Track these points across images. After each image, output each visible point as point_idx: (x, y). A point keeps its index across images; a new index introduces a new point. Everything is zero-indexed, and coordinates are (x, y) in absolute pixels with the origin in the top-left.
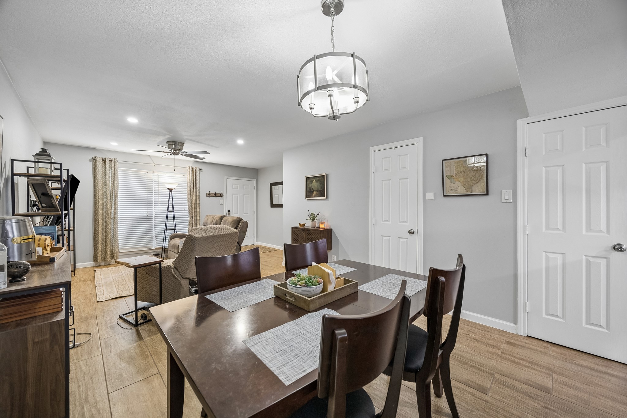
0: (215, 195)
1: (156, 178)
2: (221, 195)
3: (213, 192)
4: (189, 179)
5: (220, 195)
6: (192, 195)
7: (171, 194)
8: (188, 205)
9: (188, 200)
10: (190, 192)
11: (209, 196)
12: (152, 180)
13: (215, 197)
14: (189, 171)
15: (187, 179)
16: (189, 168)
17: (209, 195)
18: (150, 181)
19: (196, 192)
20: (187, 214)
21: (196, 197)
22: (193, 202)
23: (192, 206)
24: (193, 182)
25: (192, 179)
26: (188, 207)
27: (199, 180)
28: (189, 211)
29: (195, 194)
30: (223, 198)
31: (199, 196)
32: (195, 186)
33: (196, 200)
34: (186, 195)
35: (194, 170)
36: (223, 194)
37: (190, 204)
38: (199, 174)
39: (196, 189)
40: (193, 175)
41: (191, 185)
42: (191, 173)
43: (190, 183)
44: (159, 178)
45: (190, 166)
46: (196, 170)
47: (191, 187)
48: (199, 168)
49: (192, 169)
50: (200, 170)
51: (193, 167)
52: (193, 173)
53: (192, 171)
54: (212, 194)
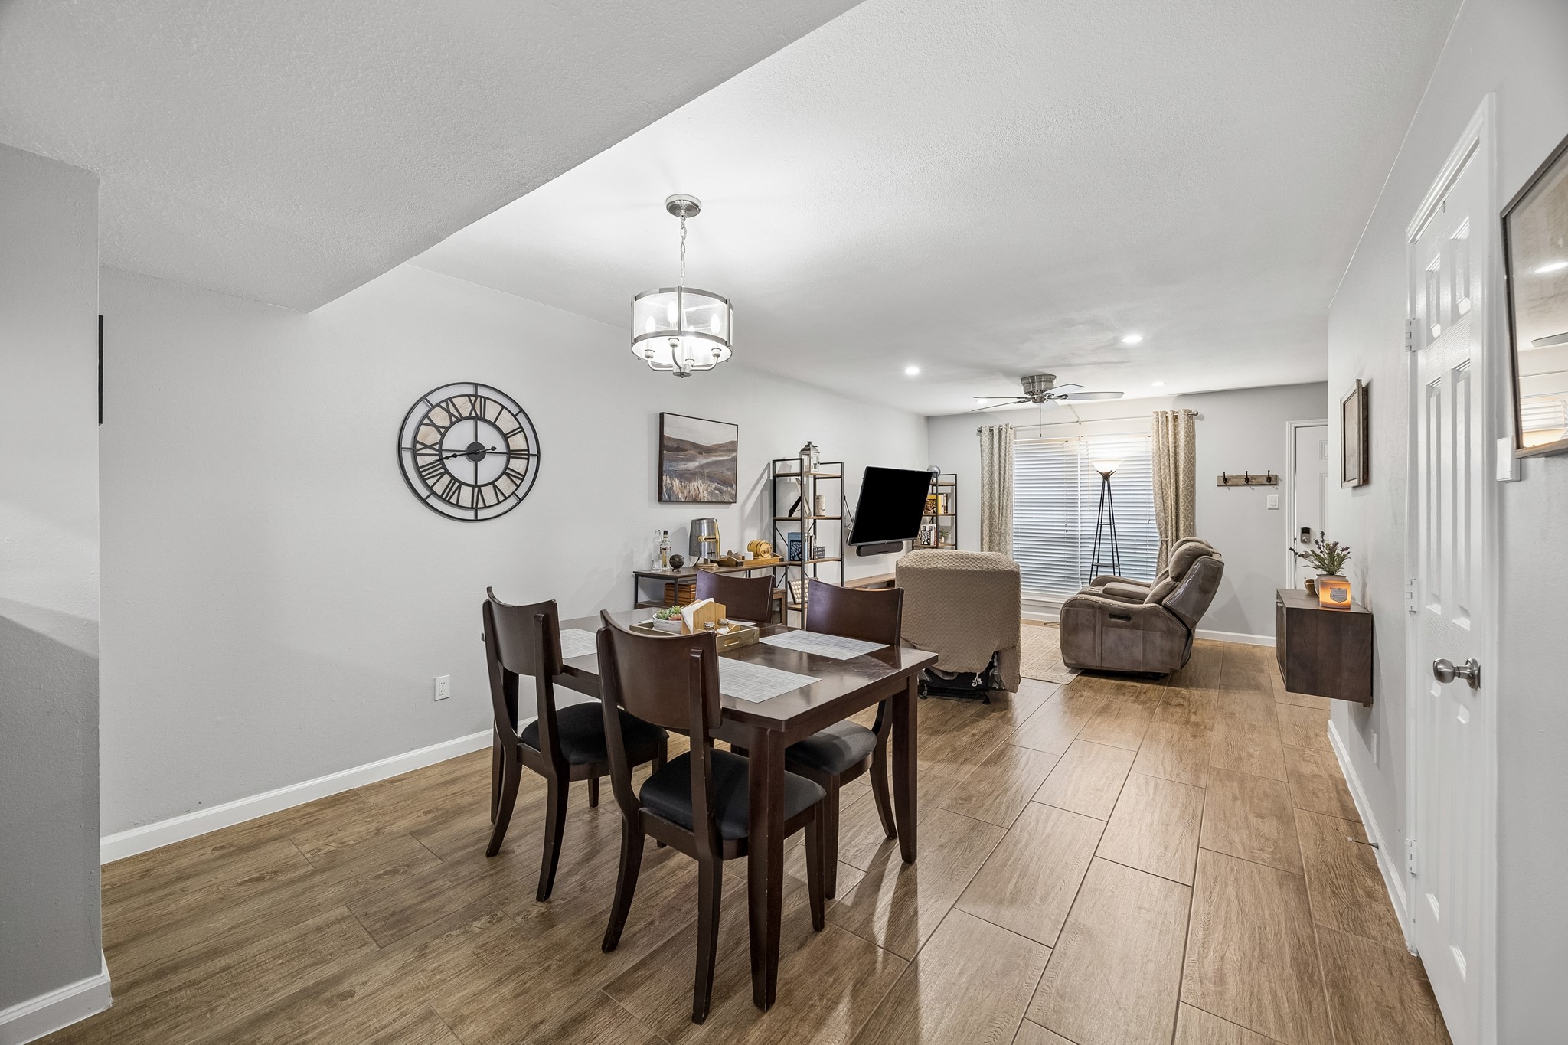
0: (1248, 481)
1: (1084, 452)
2: (1271, 480)
3: (1236, 471)
4: (1155, 444)
5: (1265, 481)
6: (1166, 484)
7: (1106, 484)
8: (1156, 511)
9: (1155, 498)
10: (1161, 476)
11: (1226, 485)
12: (1076, 455)
13: (1248, 488)
14: (1155, 424)
15: (1151, 444)
16: (1155, 416)
17: (1225, 481)
18: (1072, 458)
19: (1177, 475)
20: (1154, 531)
21: (1177, 488)
22: (1169, 503)
23: (1165, 513)
24: (1166, 450)
25: (1163, 444)
26: (1156, 515)
27: (1188, 443)
28: (1159, 525)
29: (1172, 481)
30: (1277, 489)
31: (1188, 485)
32: (1172, 460)
33: (1177, 496)
34: (1152, 484)
35: (1170, 418)
36: (1276, 476)
37: (1160, 507)
38: (1185, 428)
39: (1176, 468)
40: (1167, 434)
41: (1162, 460)
42: (1162, 428)
43: (1160, 455)
44: (1090, 451)
45: (1159, 411)
46: (1175, 418)
47: (1162, 463)
48: (1186, 411)
49: (1164, 418)
50: (1191, 417)
51: (1167, 413)
52: (1167, 427)
53: (1165, 422)
54: (1237, 477)
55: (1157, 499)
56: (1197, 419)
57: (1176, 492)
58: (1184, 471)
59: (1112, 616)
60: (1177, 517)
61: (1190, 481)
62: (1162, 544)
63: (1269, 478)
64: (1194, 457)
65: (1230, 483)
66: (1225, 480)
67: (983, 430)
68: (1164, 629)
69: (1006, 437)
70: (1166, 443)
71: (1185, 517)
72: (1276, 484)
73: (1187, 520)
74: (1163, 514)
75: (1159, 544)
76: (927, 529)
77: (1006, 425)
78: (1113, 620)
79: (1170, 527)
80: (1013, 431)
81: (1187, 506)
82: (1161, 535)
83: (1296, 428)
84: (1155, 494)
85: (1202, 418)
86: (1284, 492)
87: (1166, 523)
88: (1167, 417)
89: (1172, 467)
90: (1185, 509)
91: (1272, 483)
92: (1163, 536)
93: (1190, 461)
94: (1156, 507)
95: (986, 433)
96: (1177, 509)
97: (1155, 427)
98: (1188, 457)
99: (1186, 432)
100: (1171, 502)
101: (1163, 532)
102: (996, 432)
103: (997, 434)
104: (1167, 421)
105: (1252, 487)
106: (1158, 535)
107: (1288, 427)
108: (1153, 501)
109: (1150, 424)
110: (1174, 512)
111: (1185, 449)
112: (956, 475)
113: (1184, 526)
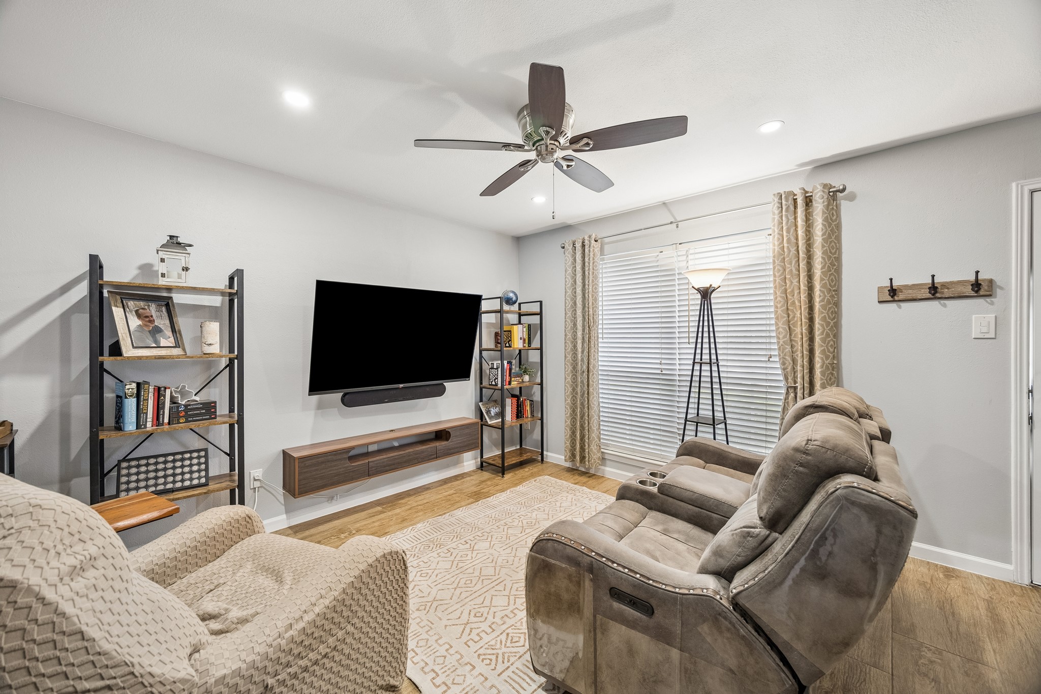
0: (934, 291)
1: (684, 264)
2: (980, 289)
3: (913, 277)
4: (777, 244)
5: (968, 290)
6: (793, 303)
7: (706, 306)
8: (778, 343)
9: (777, 324)
10: (786, 290)
11: (894, 301)
12: (673, 270)
13: (935, 304)
14: (777, 212)
15: (771, 245)
16: (776, 200)
17: (893, 294)
18: (669, 274)
19: (810, 288)
20: (777, 372)
21: (811, 308)
22: (798, 330)
23: (792, 347)
24: (793, 250)
25: (789, 241)
26: (779, 349)
27: (830, 237)
28: (784, 364)
29: (803, 297)
30: (992, 303)
31: (829, 302)
32: (803, 265)
33: (811, 320)
34: (772, 304)
35: (800, 202)
36: (991, 282)
37: (784, 337)
38: (824, 213)
39: (810, 277)
40: (796, 226)
41: (788, 266)
42: (787, 217)
43: (784, 259)
44: (690, 263)
45: (782, 192)
46: (808, 201)
47: (787, 270)
48: (825, 186)
49: (791, 202)
50: (834, 195)
51: (795, 195)
52: (795, 218)
53: (792, 208)
54: (914, 287)
55: (780, 325)
56: (846, 199)
57: (809, 314)
58: (822, 280)
59: (616, 594)
60: (811, 351)
61: (832, 296)
62: (787, 393)
63: (977, 286)
64: (839, 259)
65: (901, 296)
66: (893, 292)
67: (567, 246)
68: (732, 662)
69: (589, 251)
70: (793, 240)
71: (823, 352)
72: (990, 296)
73: (827, 357)
74: (788, 348)
75: (783, 391)
76: (495, 367)
77: (590, 237)
78: (616, 605)
79: (799, 368)
80: (598, 244)
81: (828, 335)
82: (786, 378)
83: (1032, 192)
84: (777, 318)
85: (852, 197)
86: (1007, 309)
87: (794, 361)
88: (795, 201)
89: (803, 275)
90: (823, 340)
91: (982, 292)
92: (790, 380)
93: (832, 264)
94: (778, 338)
95: (569, 248)
96: (811, 340)
97: (777, 217)
98: (829, 258)
99: (826, 220)
100: (800, 329)
101: (789, 374)
102: (578, 246)
103: (580, 248)
104: (795, 207)
105: (942, 302)
106: (781, 378)
107: (1016, 192)
108: (774, 328)
109: (769, 215)
110: (806, 346)
111: (823, 246)
112: (541, 302)
113: (822, 367)
